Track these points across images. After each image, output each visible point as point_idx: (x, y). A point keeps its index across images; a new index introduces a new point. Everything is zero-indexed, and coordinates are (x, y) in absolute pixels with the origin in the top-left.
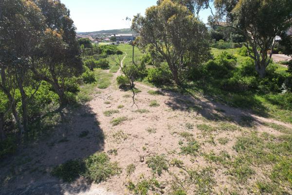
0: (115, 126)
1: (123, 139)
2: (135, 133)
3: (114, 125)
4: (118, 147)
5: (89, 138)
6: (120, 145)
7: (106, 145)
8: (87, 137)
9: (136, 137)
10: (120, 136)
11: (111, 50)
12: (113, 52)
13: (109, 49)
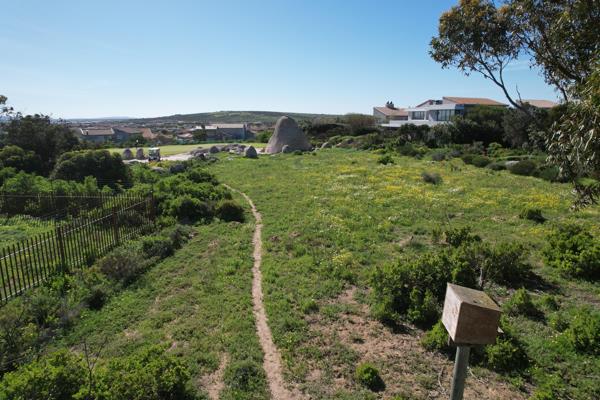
11: (196, 201)
12: (204, 208)
13: (189, 197)
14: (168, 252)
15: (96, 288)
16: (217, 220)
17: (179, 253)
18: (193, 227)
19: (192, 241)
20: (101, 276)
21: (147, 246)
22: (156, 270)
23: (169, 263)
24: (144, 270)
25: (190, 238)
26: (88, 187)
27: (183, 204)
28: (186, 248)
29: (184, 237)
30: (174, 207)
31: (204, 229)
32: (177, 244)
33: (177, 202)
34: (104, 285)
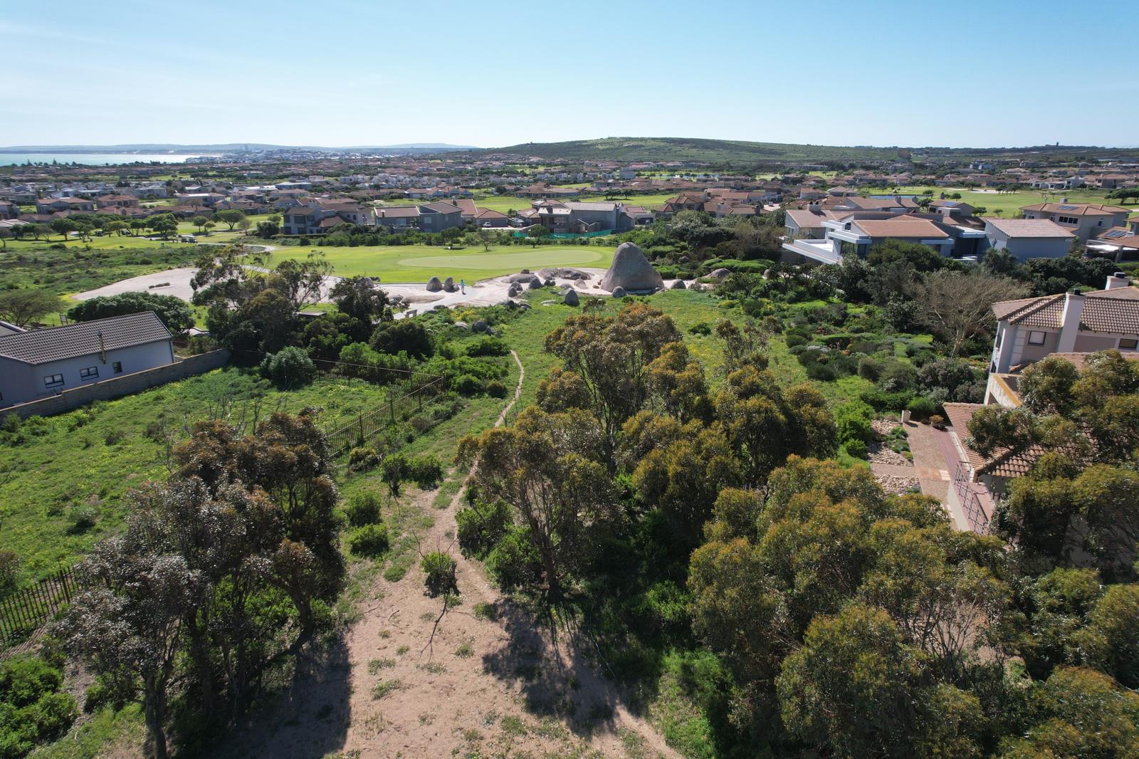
0: (376, 702)
1: (376, 731)
2: (399, 722)
3: (375, 699)
4: (364, 746)
5: (329, 722)
6: (369, 742)
7: (349, 739)
8: (328, 719)
9: (398, 729)
10: (377, 724)
11: (474, 379)
12: (479, 386)
13: (470, 376)
14: (448, 417)
15: (410, 433)
16: (487, 395)
17: (455, 418)
18: (469, 400)
19: (465, 410)
20: (412, 428)
21: (436, 413)
22: (439, 427)
23: (448, 424)
24: (433, 426)
25: (463, 408)
26: (401, 359)
27: (465, 382)
28: (460, 415)
29: (460, 408)
30: (458, 383)
31: (475, 402)
32: (454, 413)
33: (461, 379)
34: (413, 432)
